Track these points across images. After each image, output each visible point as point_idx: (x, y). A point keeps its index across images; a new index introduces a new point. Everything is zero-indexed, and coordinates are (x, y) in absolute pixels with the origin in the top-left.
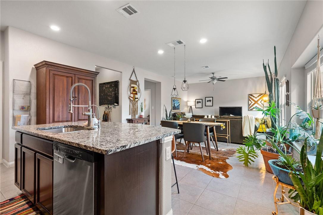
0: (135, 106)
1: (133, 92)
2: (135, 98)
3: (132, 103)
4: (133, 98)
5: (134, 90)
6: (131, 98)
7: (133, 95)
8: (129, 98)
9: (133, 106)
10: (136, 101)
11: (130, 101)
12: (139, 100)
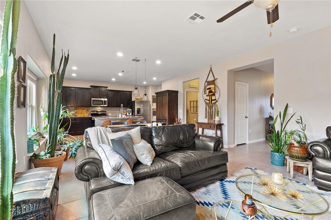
0: (213, 109)
1: (209, 94)
2: (212, 100)
3: (208, 106)
4: (209, 100)
5: (210, 92)
6: (206, 101)
7: (209, 97)
8: (205, 101)
9: (210, 109)
10: (214, 103)
11: (206, 103)
12: (218, 102)
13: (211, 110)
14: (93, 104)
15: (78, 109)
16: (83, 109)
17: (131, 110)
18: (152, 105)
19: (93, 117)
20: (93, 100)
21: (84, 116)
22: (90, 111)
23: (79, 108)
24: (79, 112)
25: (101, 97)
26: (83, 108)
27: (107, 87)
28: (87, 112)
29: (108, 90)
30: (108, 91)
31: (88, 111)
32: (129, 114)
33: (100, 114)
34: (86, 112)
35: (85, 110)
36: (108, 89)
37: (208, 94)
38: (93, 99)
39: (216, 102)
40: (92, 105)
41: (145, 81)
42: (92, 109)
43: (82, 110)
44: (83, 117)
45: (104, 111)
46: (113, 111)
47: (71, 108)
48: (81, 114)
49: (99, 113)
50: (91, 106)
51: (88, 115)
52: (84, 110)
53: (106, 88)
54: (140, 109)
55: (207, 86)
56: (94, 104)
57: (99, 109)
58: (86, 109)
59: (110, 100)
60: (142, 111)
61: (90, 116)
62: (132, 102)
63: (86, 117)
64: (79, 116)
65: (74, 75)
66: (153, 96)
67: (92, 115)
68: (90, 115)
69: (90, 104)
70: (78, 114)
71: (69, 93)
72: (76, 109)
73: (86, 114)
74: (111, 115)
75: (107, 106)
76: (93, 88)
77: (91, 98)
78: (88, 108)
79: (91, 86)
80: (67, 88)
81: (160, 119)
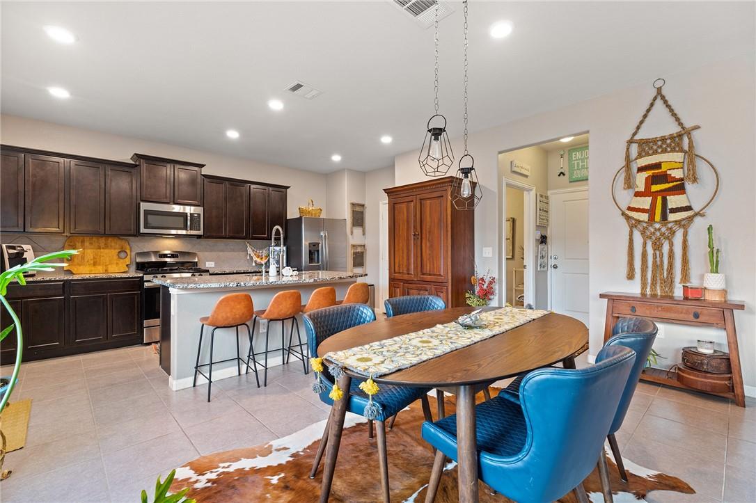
0: (672, 245)
1: (648, 187)
2: (667, 211)
3: (643, 233)
4: (650, 211)
5: (658, 179)
6: (631, 213)
7: (649, 199)
8: (623, 214)
9: (654, 244)
10: (678, 222)
11: (634, 224)
12: (703, 215)
13: (657, 247)
14: (146, 227)
15: (79, 244)
16: (102, 245)
17: (284, 248)
18: (352, 233)
19: (146, 277)
20: (147, 213)
21: (106, 271)
22: (133, 254)
23: (83, 242)
24: (83, 258)
25: (180, 201)
26: (102, 241)
27: (202, 166)
28: (119, 258)
29: (206, 176)
30: (206, 180)
31: (123, 255)
33: (171, 265)
34: (116, 257)
35: (112, 248)
36: (205, 171)
37: (641, 188)
38: (144, 206)
39: (690, 219)
40: (142, 230)
41: (340, 153)
42: (140, 244)
43: (99, 248)
44: (105, 276)
45: (188, 254)
46: (221, 253)
47: (43, 241)
48: (95, 264)
49: (168, 260)
50: (137, 234)
51: (127, 269)
52: (107, 251)
53: (196, 169)
54: (318, 244)
55: (640, 156)
56: (150, 224)
57: (168, 246)
58: (116, 244)
59: (214, 213)
60: (325, 250)
61: (133, 273)
62: (287, 220)
63: (118, 275)
64: (85, 272)
65: (59, 93)
66: (353, 204)
67: (141, 267)
68: (133, 267)
69: (133, 227)
70: (80, 265)
71: (35, 179)
72: (72, 244)
73: (114, 266)
74: (213, 266)
75: (201, 232)
76: (144, 166)
77: (139, 204)
78: (123, 239)
79: (138, 156)
80: (23, 155)
81: (410, 282)
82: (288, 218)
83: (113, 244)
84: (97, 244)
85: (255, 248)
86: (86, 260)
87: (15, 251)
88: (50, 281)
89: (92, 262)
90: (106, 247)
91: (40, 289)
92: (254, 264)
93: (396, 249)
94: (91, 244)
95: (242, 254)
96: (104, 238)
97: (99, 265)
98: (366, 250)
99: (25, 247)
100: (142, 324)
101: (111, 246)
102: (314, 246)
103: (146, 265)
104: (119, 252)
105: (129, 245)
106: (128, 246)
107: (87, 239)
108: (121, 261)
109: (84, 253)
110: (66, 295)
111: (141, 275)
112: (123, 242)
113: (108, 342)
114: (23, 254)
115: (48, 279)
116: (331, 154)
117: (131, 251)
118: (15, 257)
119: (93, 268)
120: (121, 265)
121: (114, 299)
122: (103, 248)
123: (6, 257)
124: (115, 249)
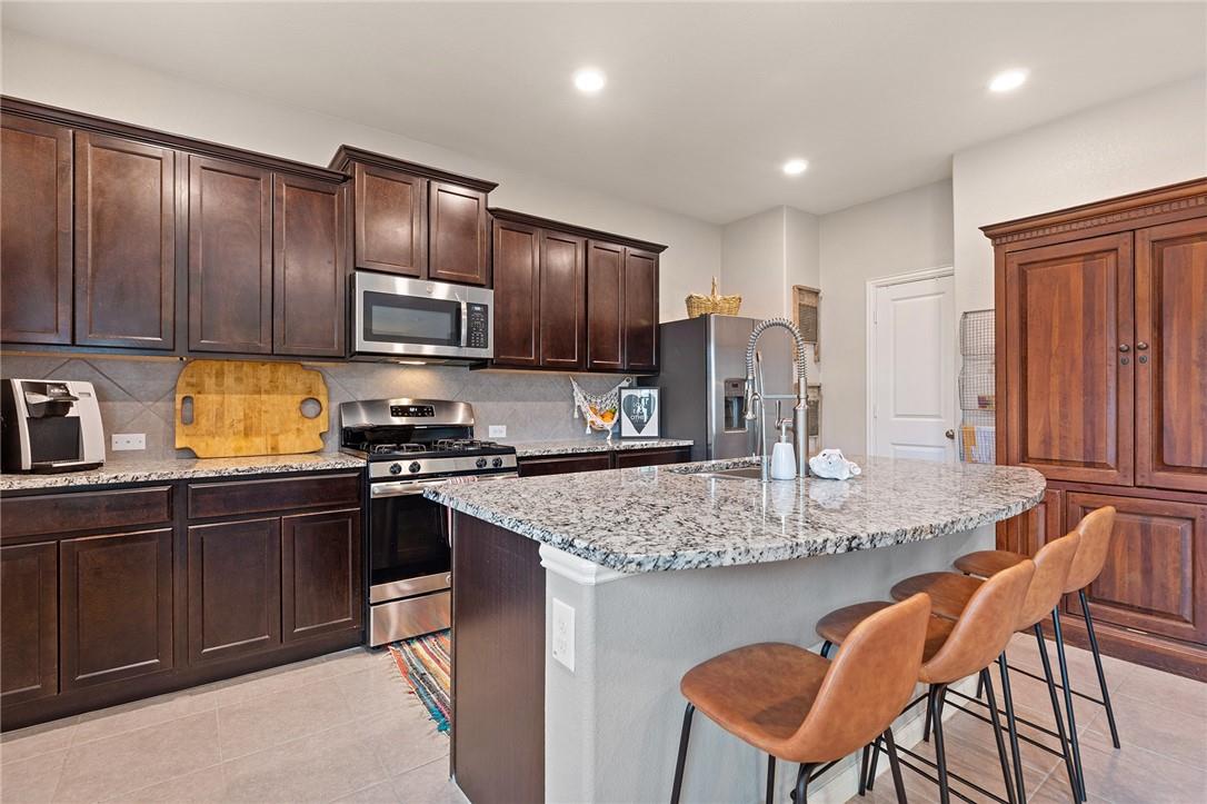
14: (369, 336)
15: (210, 382)
16: (265, 383)
17: (655, 393)
19: (373, 469)
20: (371, 300)
21: (275, 452)
22: (335, 405)
23: (220, 375)
24: (220, 416)
25: (441, 272)
26: (265, 372)
27: (492, 186)
28: (304, 415)
29: (497, 213)
30: (497, 222)
31: (311, 408)
32: (639, 426)
34: (295, 415)
35: (286, 390)
36: (496, 200)
40: (361, 345)
42: (354, 382)
43: (258, 391)
46: (519, 405)
47: (127, 371)
48: (247, 433)
50: (349, 355)
51: (320, 445)
52: (276, 398)
53: (478, 194)
56: (377, 328)
58: (294, 379)
59: (515, 306)
61: (335, 459)
62: (659, 327)
67: (354, 439)
69: (337, 337)
70: (212, 435)
71: (100, 200)
72: (194, 380)
73: (292, 437)
74: (504, 435)
75: (487, 353)
76: (362, 179)
77: (352, 279)
78: (312, 369)
79: (349, 154)
80: (71, 131)
81: (1094, 489)
82: (662, 321)
83: (289, 381)
84: (252, 381)
85: (593, 393)
86: (227, 422)
87: (45, 399)
88: (135, 484)
89: (241, 427)
90: (274, 388)
91: (108, 508)
92: (589, 431)
93: (1031, 394)
94: (239, 380)
95: (564, 405)
96: (267, 367)
97: (258, 434)
98: (821, 397)
99: (74, 387)
100: (365, 595)
101: (286, 387)
102: (735, 386)
103: (367, 435)
104: (303, 402)
105: (325, 383)
106: (322, 387)
107: (229, 367)
108: (309, 423)
109: (222, 404)
110: (177, 523)
111: (362, 463)
112: (312, 375)
113: (282, 647)
114: (68, 405)
115: (129, 479)
116: (781, 158)
117: (329, 400)
118: (46, 416)
119: (243, 443)
120: (307, 434)
121: (297, 529)
122: (267, 392)
123: (23, 414)
124: (293, 394)
